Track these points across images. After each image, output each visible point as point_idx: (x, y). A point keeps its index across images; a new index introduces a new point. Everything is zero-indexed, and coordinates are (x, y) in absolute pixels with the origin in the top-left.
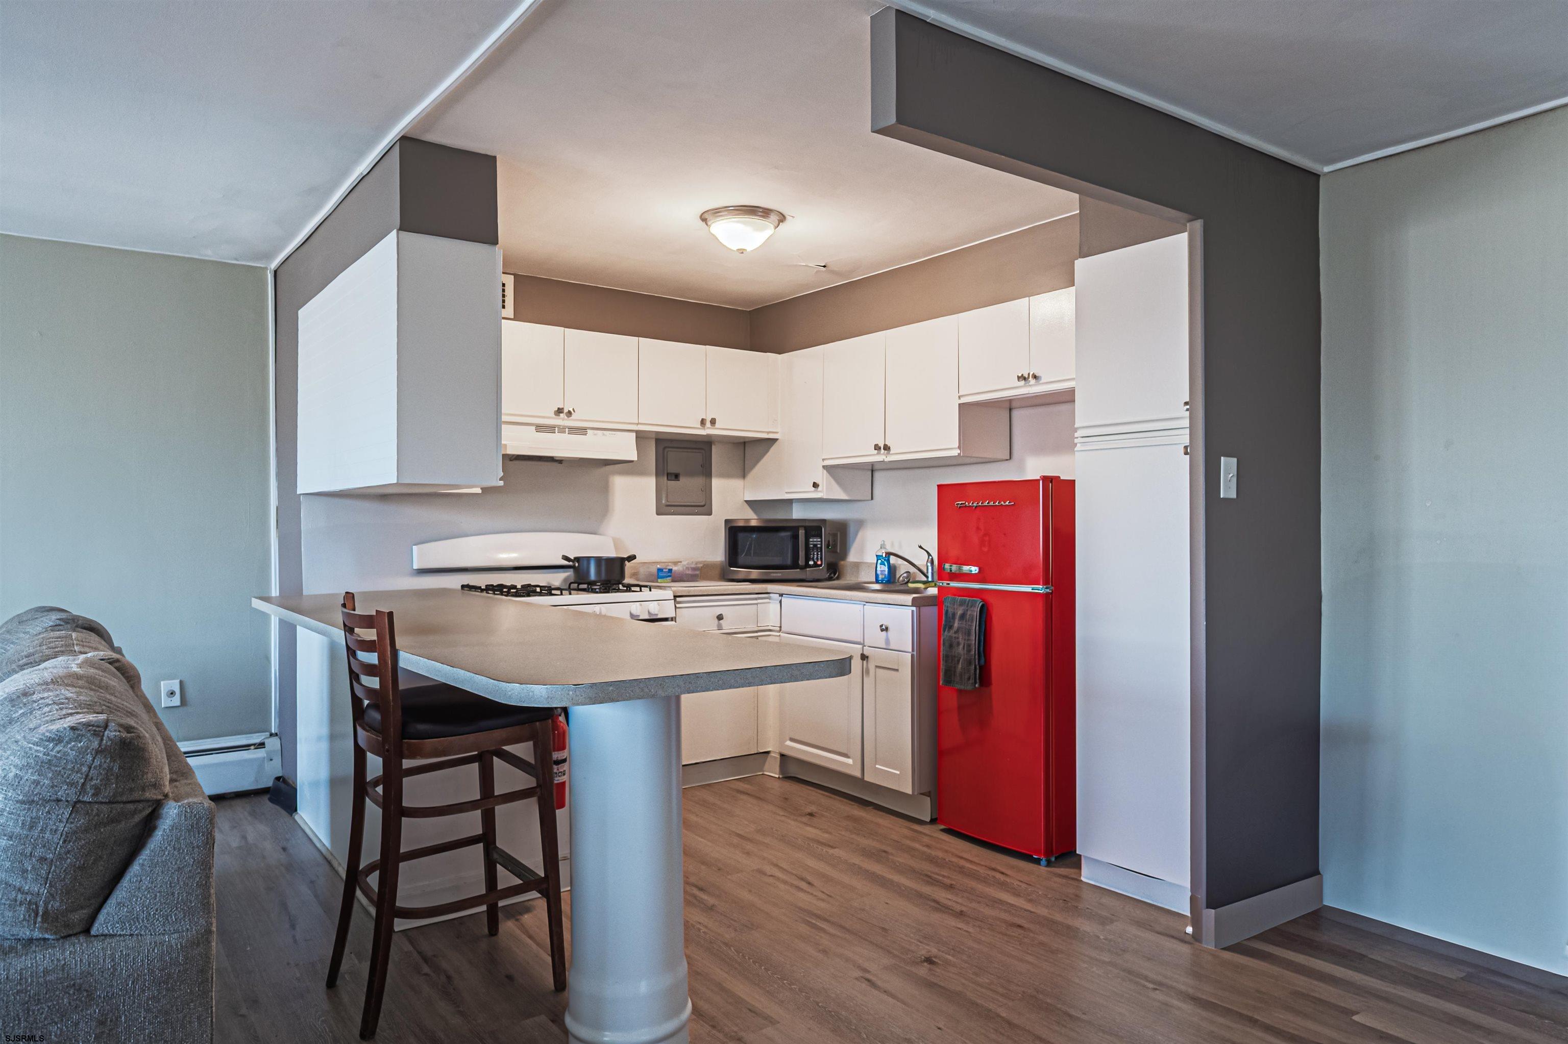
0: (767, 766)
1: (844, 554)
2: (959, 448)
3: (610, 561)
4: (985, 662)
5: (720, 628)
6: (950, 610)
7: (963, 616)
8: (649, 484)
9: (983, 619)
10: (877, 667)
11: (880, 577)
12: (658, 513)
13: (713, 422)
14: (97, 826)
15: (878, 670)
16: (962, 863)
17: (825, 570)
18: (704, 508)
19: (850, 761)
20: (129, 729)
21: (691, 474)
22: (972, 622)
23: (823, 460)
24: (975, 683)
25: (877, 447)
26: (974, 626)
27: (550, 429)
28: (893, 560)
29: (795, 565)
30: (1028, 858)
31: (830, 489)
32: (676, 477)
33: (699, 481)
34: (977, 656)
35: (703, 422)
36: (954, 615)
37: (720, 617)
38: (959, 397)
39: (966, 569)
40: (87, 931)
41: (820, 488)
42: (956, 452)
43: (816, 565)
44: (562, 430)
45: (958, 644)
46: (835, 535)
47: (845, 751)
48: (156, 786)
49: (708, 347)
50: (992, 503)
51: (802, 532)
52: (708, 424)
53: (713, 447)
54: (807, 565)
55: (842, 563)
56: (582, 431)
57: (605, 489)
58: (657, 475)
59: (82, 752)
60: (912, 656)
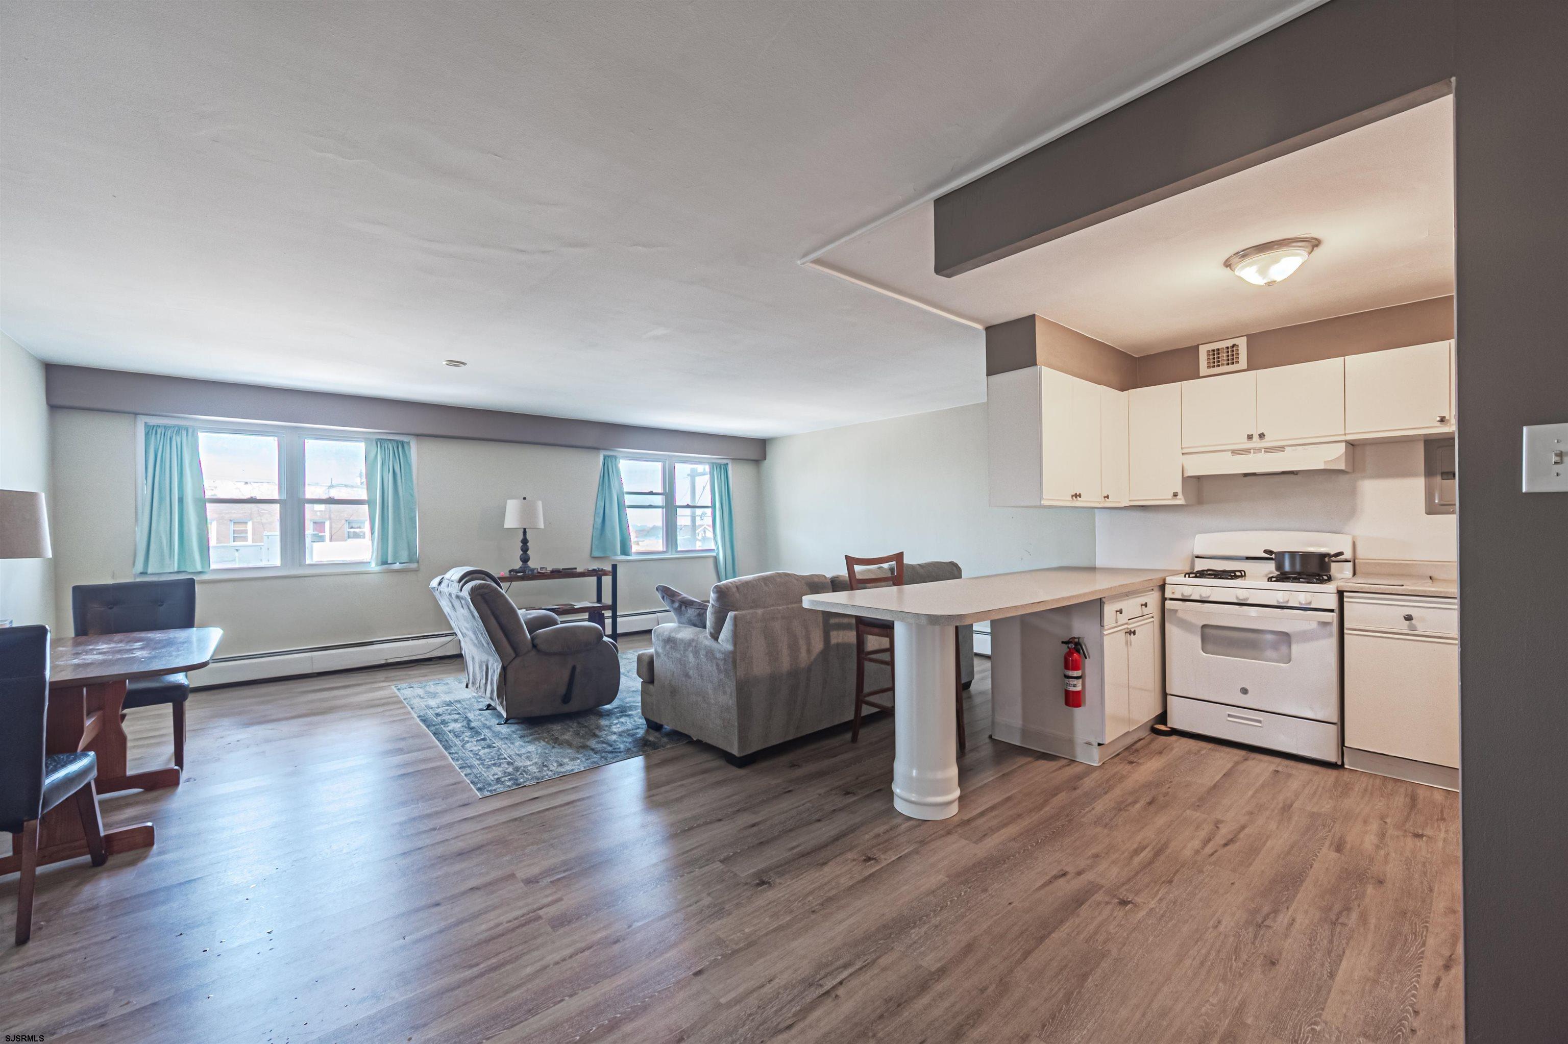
8: (1414, 485)
27: (1247, 451)
37: (1409, 618)
40: (717, 640)
44: (1257, 451)
56: (1281, 448)
57: (1353, 492)
58: (1425, 476)
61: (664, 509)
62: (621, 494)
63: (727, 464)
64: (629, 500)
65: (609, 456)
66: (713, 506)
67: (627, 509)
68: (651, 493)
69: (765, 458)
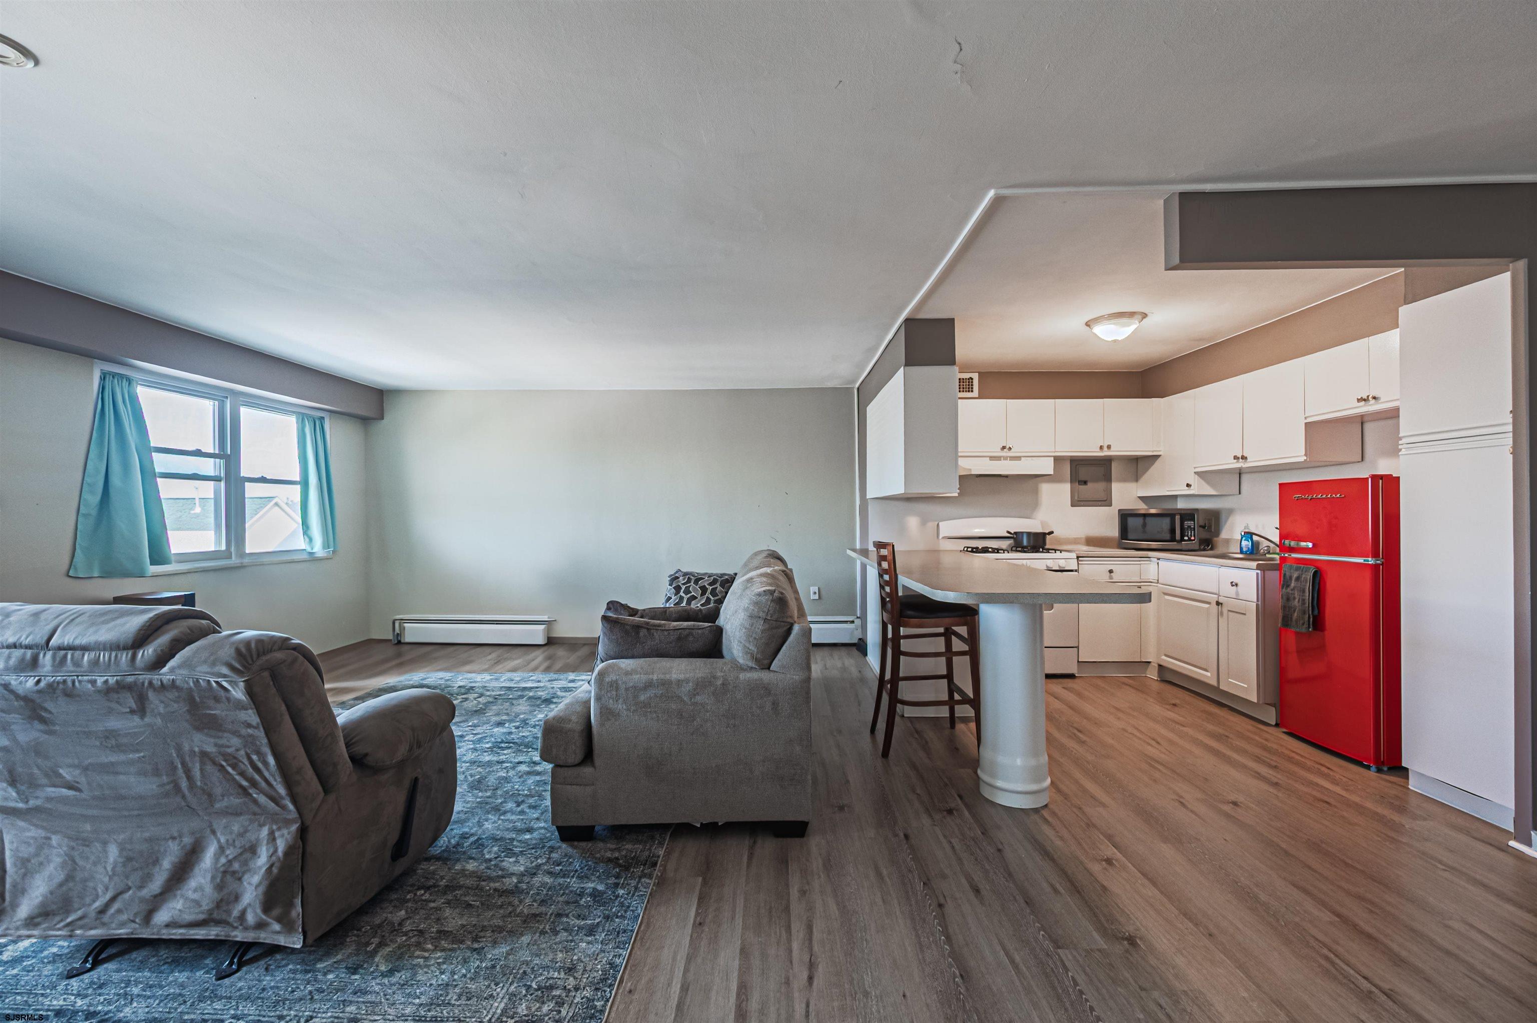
0: (1148, 672)
1: (1217, 533)
2: (1306, 455)
3: (1036, 535)
4: (1319, 612)
5: (1111, 578)
6: (1288, 574)
7: (1298, 579)
8: (1065, 489)
9: (1317, 581)
10: (1229, 611)
11: (1244, 549)
12: (1072, 506)
13: (1109, 447)
14: (772, 628)
15: (1230, 613)
16: (1293, 755)
17: (1198, 544)
18: (1106, 501)
19: (1209, 674)
20: (782, 593)
21: (1096, 480)
22: (1306, 583)
23: (1195, 468)
24: (1309, 627)
25: (1236, 458)
26: (1308, 586)
27: (998, 458)
28: (1255, 538)
29: (1173, 539)
30: (1359, 763)
31: (1200, 487)
32: (1085, 483)
33: (1101, 486)
34: (1310, 608)
35: (1101, 448)
36: (1291, 578)
37: (1111, 571)
38: (1306, 418)
39: (1303, 544)
40: (769, 668)
41: (1192, 488)
42: (1303, 459)
43: (1190, 540)
44: (1005, 458)
45: (1294, 598)
46: (1210, 520)
47: (1205, 667)
48: (791, 617)
49: (1105, 400)
50: (1324, 496)
51: (1178, 518)
52: (1105, 449)
53: (1113, 464)
54: (1182, 540)
55: (1215, 539)
56: (1018, 458)
57: (1036, 492)
58: (1071, 482)
59: (767, 600)
60: (1257, 605)
61: (223, 484)
62: (146, 450)
63: (323, 418)
64: (161, 463)
65: (114, 375)
66: (304, 483)
67: (159, 480)
68: (198, 453)
69: (382, 417)
